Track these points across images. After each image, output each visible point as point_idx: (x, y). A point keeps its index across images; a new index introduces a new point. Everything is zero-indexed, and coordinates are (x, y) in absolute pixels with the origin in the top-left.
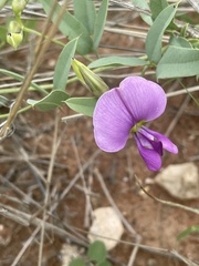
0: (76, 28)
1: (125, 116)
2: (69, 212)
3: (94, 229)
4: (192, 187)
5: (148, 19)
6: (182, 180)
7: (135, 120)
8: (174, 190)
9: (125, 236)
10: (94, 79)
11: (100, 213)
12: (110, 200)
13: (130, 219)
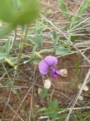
0: (37, 42)
1: (47, 66)
2: (40, 81)
3: (45, 84)
4: (66, 74)
5: (53, 40)
6: (64, 73)
7: (50, 66)
8: (62, 75)
9: (52, 86)
10: (40, 56)
11: (46, 81)
12: (48, 78)
13: (53, 82)
